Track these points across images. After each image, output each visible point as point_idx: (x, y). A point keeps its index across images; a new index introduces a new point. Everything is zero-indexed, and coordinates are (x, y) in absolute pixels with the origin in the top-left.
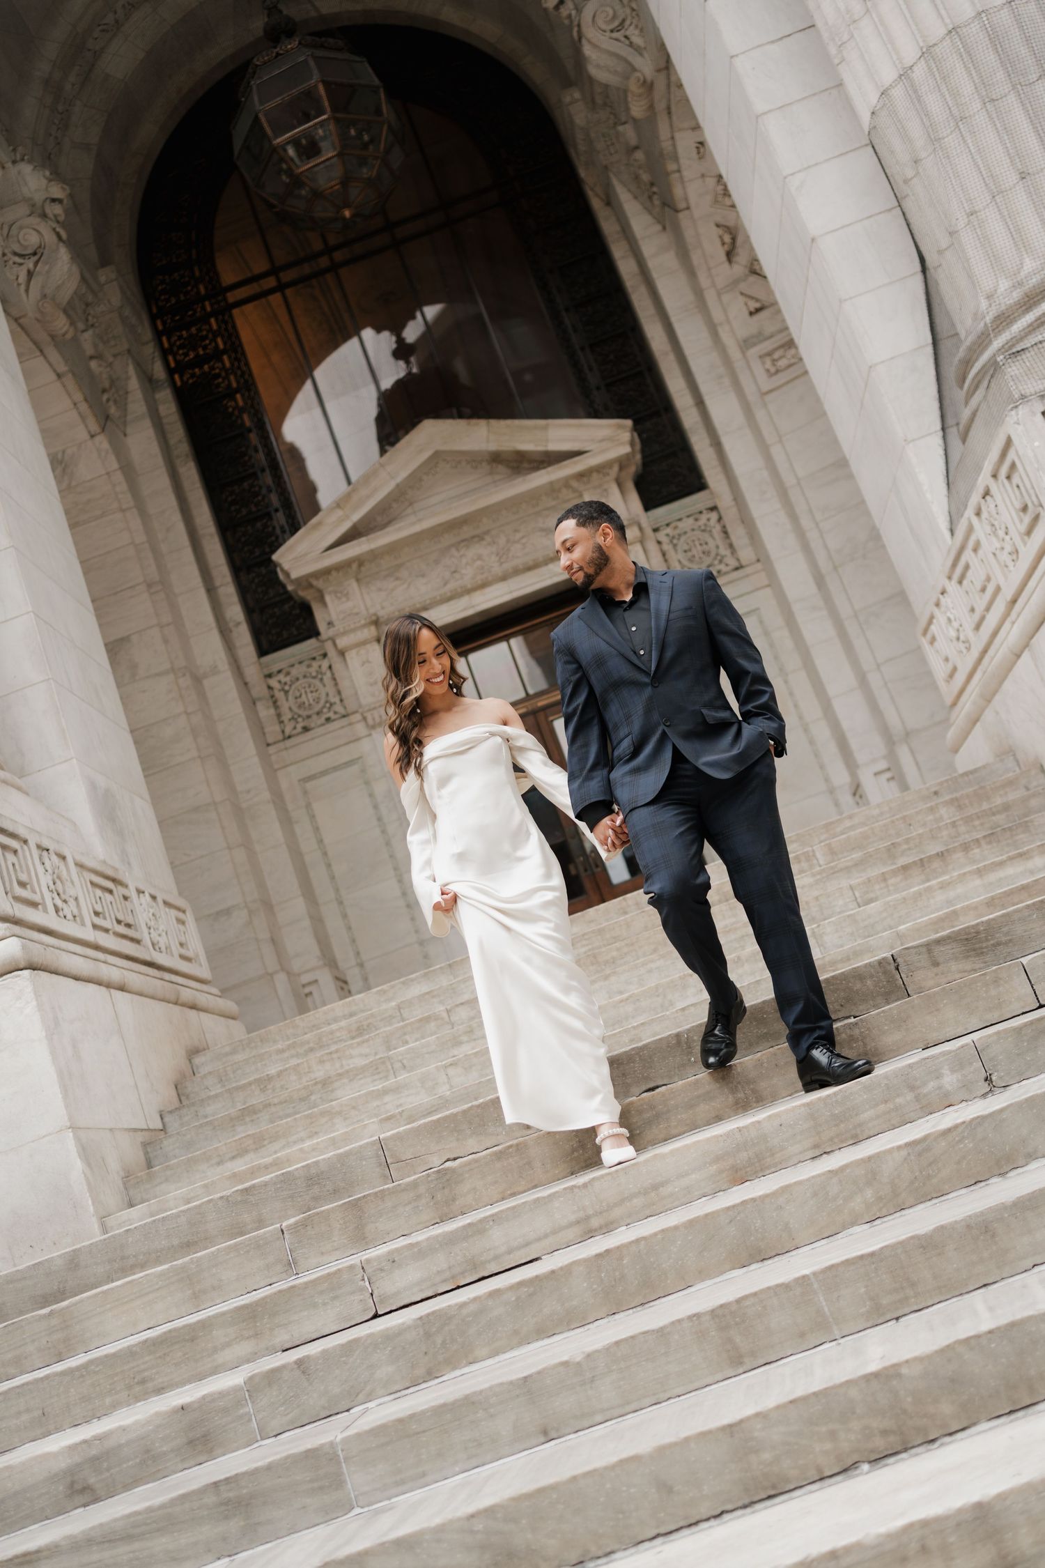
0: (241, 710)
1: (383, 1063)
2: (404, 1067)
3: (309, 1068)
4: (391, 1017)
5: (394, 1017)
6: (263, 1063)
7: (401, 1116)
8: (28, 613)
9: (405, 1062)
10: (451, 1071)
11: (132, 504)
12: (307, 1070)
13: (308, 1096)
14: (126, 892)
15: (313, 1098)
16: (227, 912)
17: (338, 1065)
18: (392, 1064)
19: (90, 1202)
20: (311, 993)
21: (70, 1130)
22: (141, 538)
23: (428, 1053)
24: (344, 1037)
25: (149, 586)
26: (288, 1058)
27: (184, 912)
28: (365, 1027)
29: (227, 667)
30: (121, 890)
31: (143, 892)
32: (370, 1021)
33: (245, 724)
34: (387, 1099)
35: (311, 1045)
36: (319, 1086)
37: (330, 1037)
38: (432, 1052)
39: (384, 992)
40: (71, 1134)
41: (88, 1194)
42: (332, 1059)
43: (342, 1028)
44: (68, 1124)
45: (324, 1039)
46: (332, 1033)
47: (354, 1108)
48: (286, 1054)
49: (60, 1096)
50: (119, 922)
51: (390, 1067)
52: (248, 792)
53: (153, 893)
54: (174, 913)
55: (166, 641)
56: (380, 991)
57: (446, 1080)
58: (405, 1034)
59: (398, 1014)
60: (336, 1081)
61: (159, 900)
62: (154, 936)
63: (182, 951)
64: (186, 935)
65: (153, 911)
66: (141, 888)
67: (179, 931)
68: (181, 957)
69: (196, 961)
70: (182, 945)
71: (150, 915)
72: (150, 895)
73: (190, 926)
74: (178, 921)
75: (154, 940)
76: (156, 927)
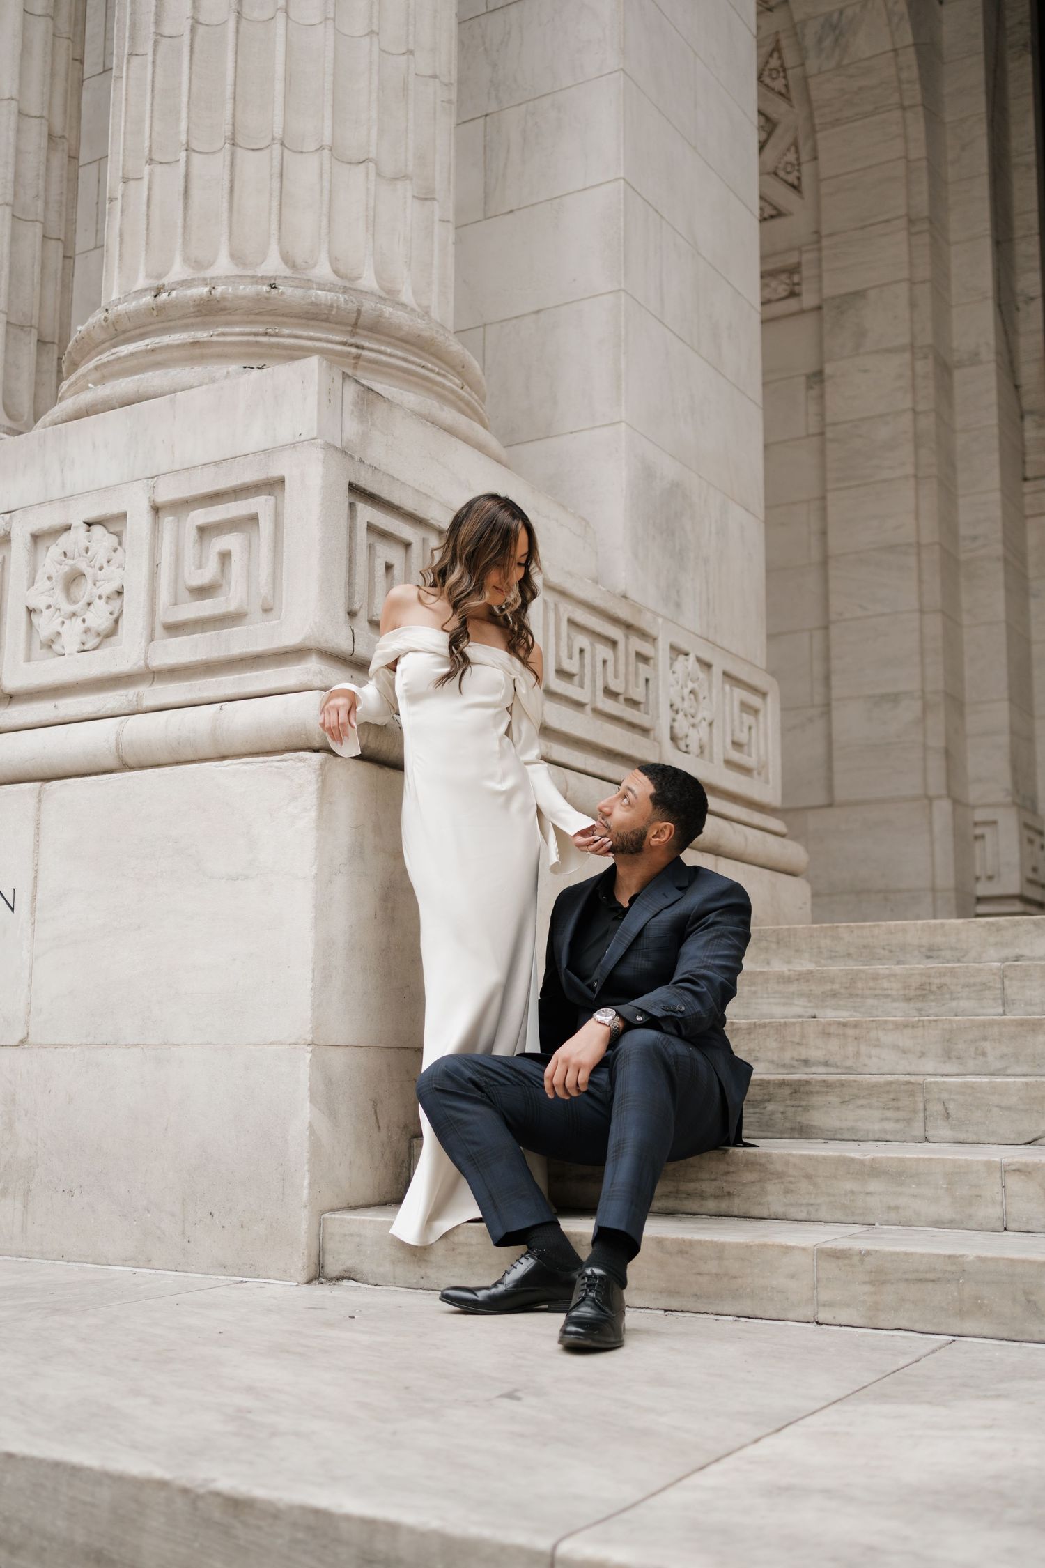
0: (994, 421)
1: (912, 1094)
2: (948, 1116)
3: (803, 1036)
4: (985, 986)
5: (989, 988)
6: (753, 988)
7: (862, 1261)
8: (616, 180)
9: (951, 1106)
10: (1014, 1183)
11: (919, 99)
12: (796, 1039)
13: (763, 1101)
14: (646, 648)
15: (771, 1107)
16: (895, 698)
17: (851, 1049)
18: (926, 1102)
19: (306, 1182)
20: (982, 837)
21: (309, 1049)
22: (918, 151)
23: (997, 1106)
24: (894, 993)
25: (911, 222)
26: (793, 993)
27: (764, 695)
28: (934, 988)
29: (992, 356)
30: (637, 644)
31: (687, 654)
32: (947, 980)
33: (995, 443)
34: (874, 1185)
35: (836, 986)
36: (787, 1091)
37: (871, 984)
38: (1009, 1108)
39: (999, 929)
40: (309, 1056)
41: (306, 1168)
42: (844, 1035)
43: (895, 975)
44: (309, 1037)
45: (860, 985)
46: (876, 977)
47: (808, 1177)
48: (793, 988)
49: (310, 985)
50: (610, 693)
51: (921, 1106)
52: (974, 538)
53: (707, 656)
54: (740, 694)
55: (913, 305)
56: (993, 924)
57: (999, 1197)
58: (985, 1039)
59: (999, 986)
60: (818, 1093)
61: (717, 671)
62: (682, 726)
63: (735, 756)
64: (753, 731)
65: (695, 686)
66: (685, 647)
67: (742, 723)
68: (729, 763)
69: (759, 774)
70: (737, 745)
71: (686, 691)
72: (699, 660)
73: (765, 716)
74: (745, 707)
75: (679, 732)
76: (692, 711)
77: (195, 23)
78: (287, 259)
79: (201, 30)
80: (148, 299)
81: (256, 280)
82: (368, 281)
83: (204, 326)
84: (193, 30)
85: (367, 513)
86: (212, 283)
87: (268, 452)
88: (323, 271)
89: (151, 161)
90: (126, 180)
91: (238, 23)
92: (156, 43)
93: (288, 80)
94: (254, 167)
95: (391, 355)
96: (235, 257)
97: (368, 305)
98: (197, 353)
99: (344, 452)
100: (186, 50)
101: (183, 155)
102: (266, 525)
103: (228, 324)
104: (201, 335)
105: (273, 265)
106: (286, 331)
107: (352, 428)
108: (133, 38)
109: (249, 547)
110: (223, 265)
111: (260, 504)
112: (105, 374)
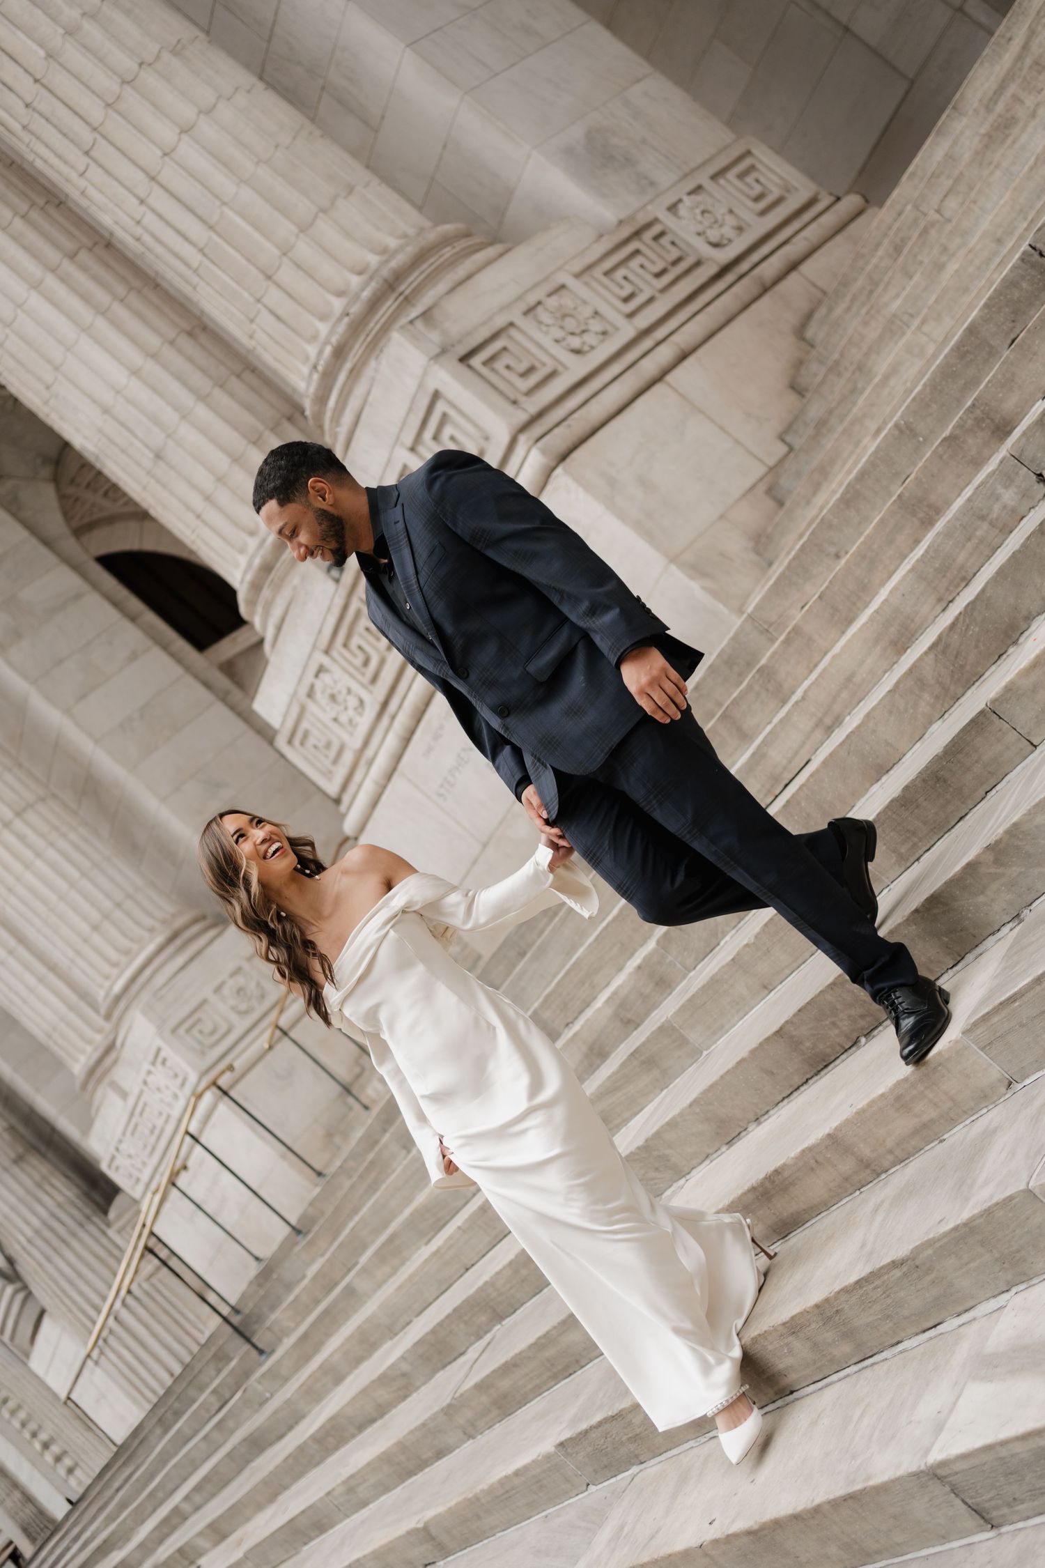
14: (656, 230)
21: (672, 565)
27: (748, 153)
30: (648, 235)
31: (680, 201)
40: (675, 568)
44: (668, 561)
50: (658, 275)
53: (691, 185)
54: (731, 175)
61: (707, 184)
62: (713, 235)
63: (762, 205)
64: (762, 179)
65: (702, 207)
66: (674, 199)
67: (748, 185)
68: (763, 213)
69: (788, 191)
70: (758, 199)
71: (699, 217)
72: (690, 193)
73: (761, 162)
74: (741, 176)
75: (714, 239)
76: (713, 220)
77: (201, 250)
78: (340, 294)
79: (206, 251)
80: (316, 377)
81: (340, 319)
82: (373, 260)
83: (345, 360)
84: (205, 255)
85: (476, 361)
86: (327, 342)
87: (421, 385)
88: (355, 281)
89: (252, 321)
90: (251, 337)
91: (215, 231)
92: (199, 275)
93: (257, 227)
94: (287, 274)
95: (416, 279)
96: (323, 318)
97: (385, 273)
98: (355, 373)
99: (444, 351)
100: (211, 266)
101: (259, 306)
102: (451, 412)
103: (351, 348)
104: (348, 366)
105: (338, 304)
106: (372, 324)
107: (435, 336)
108: (188, 282)
109: (456, 425)
110: (323, 328)
111: (440, 407)
112: (336, 419)
